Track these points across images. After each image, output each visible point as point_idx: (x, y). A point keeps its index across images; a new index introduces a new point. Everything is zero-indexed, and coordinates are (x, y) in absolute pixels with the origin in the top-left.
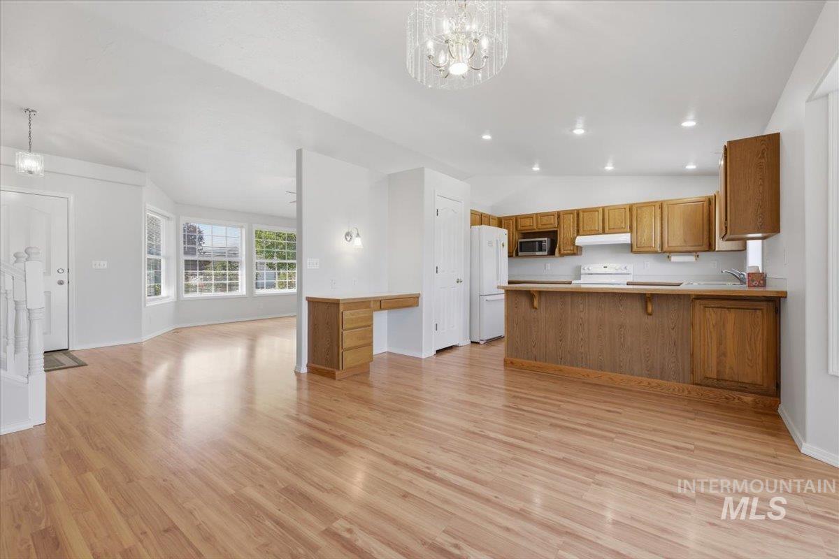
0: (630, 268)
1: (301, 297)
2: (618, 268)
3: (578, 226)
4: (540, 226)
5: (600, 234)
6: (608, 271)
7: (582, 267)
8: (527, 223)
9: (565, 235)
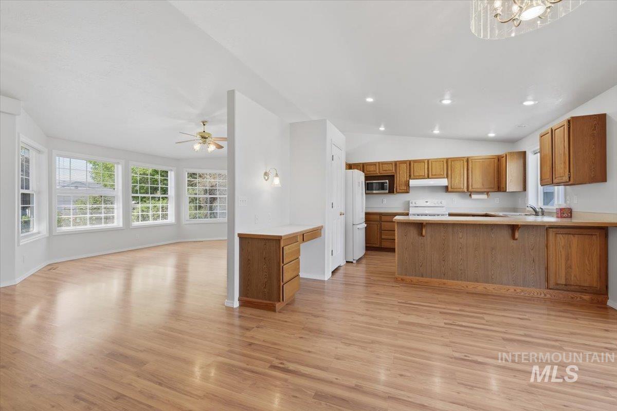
0: (444, 203)
1: (234, 234)
2: (436, 202)
3: (410, 173)
4: (381, 171)
5: (426, 179)
6: (428, 204)
7: (410, 202)
8: (372, 168)
9: (401, 178)
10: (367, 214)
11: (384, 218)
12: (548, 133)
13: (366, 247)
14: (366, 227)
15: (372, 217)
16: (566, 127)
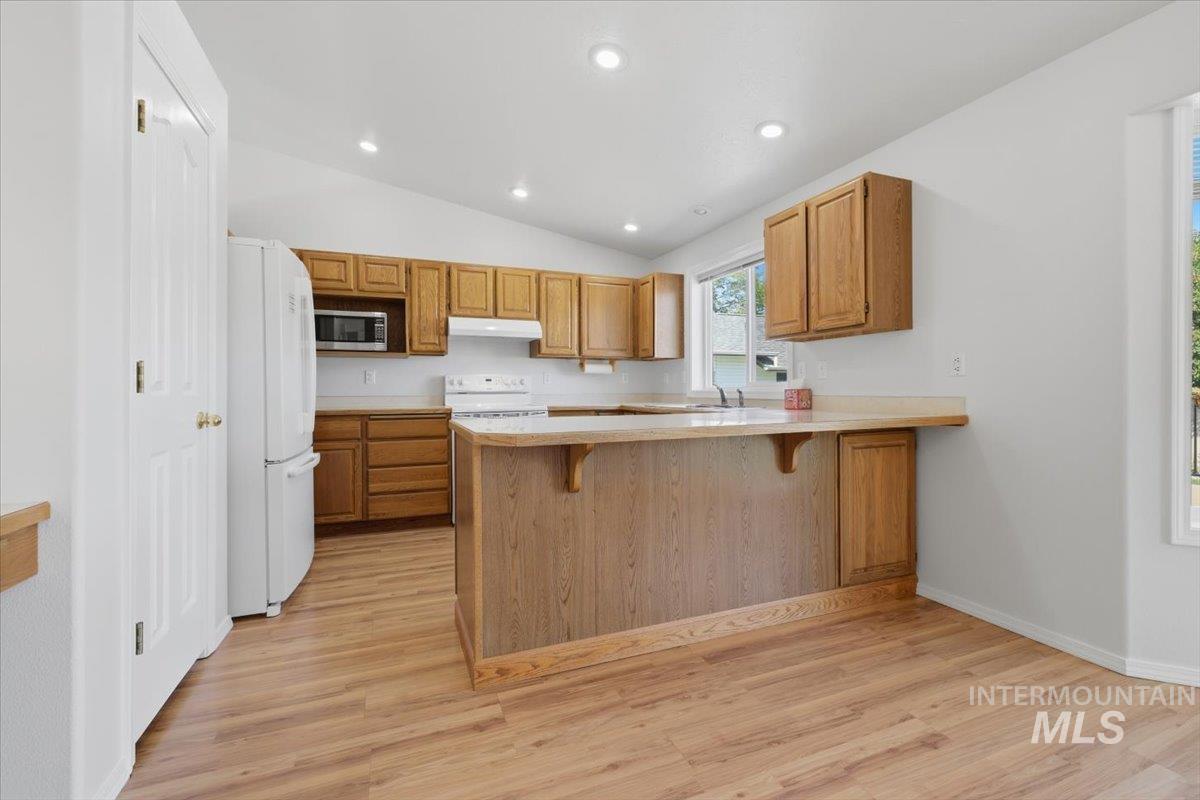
0: (529, 382)
2: (509, 382)
3: (449, 297)
4: (364, 285)
5: (490, 317)
6: (493, 387)
7: (447, 379)
8: (332, 271)
9: (422, 311)
10: (321, 417)
11: (375, 428)
12: (797, 214)
13: (317, 526)
14: (316, 469)
15: (333, 426)
16: (859, 194)
